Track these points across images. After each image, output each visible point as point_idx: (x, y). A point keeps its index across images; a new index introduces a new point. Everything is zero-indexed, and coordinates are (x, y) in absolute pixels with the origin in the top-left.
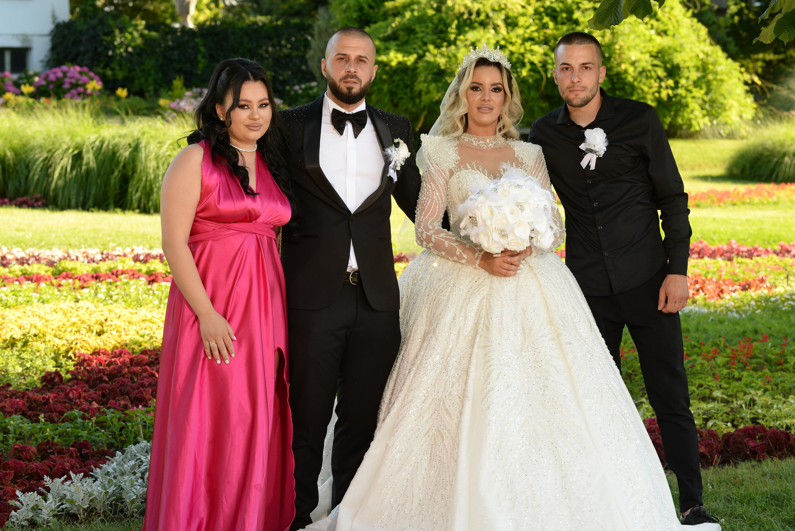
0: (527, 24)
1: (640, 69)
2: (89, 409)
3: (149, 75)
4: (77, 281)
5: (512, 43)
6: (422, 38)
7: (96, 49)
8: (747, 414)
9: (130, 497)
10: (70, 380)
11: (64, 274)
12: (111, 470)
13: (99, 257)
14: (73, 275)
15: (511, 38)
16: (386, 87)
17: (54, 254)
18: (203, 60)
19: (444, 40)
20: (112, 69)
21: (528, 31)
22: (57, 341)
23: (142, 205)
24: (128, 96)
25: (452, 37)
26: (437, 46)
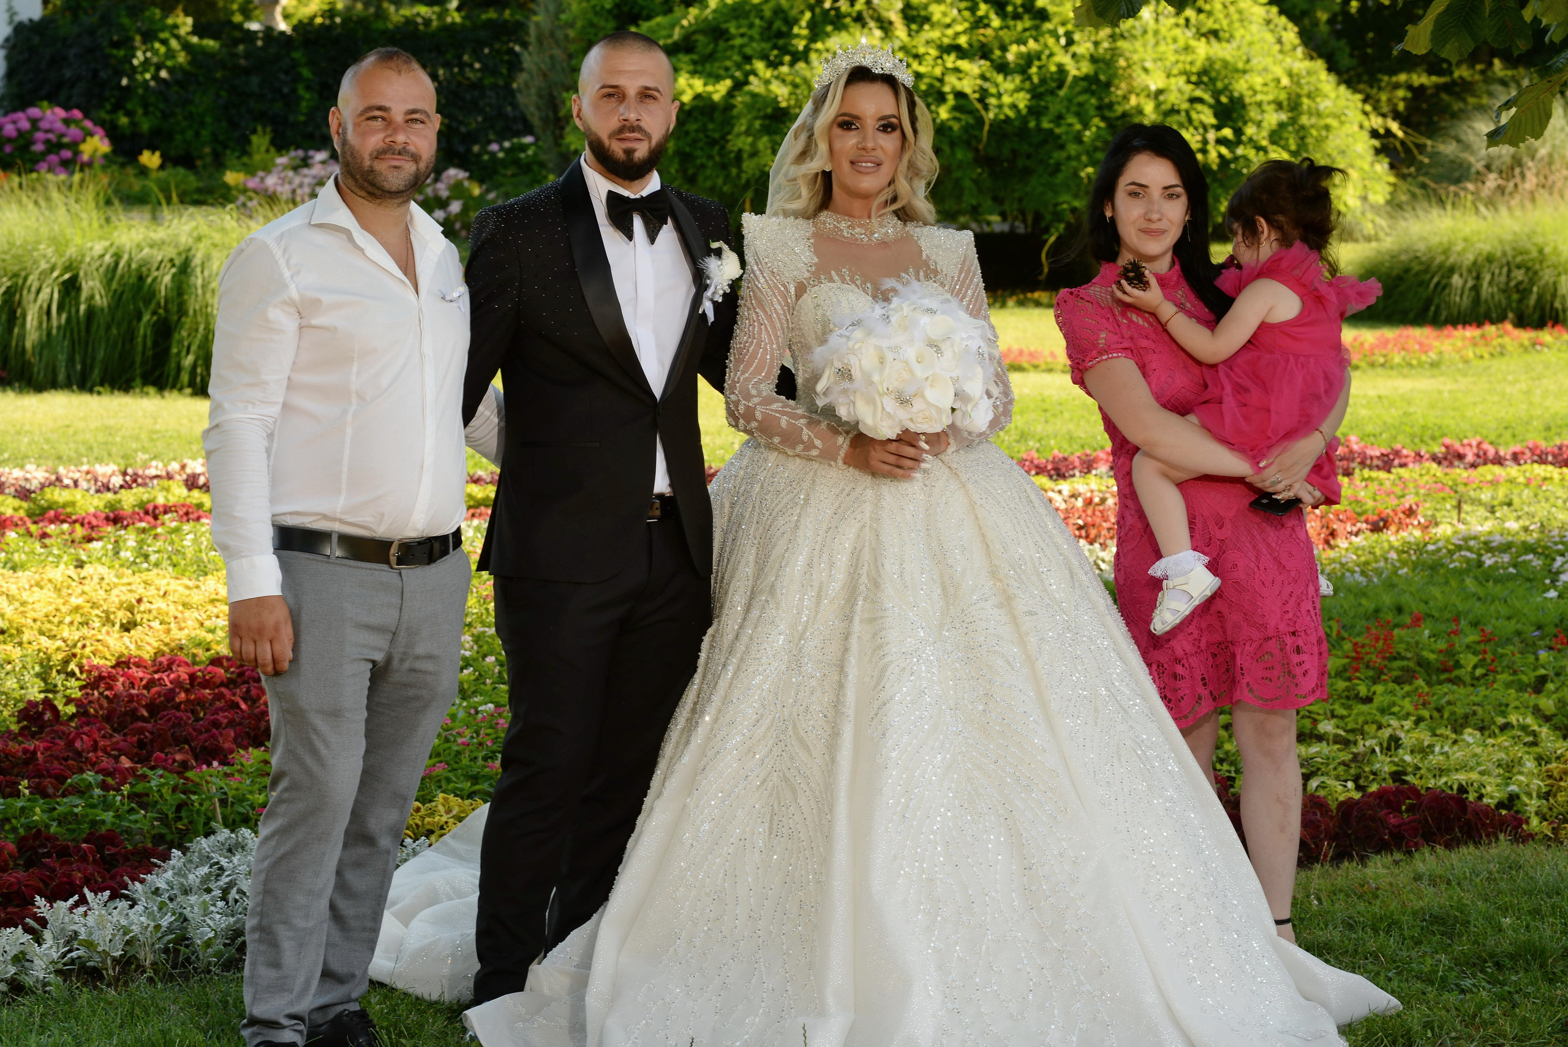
0: (948, 20)
1: (1167, 107)
2: (115, 770)
3: (202, 124)
4: (78, 526)
6: (742, 46)
7: (95, 73)
8: (1384, 765)
9: (202, 934)
10: (73, 716)
11: (52, 513)
12: (162, 885)
13: (117, 481)
14: (69, 516)
15: (916, 47)
17: (28, 476)
18: (307, 96)
19: (784, 50)
20: (129, 114)
21: (950, 32)
22: (45, 642)
23: (198, 379)
24: (162, 167)
25: (801, 44)
26: (772, 62)
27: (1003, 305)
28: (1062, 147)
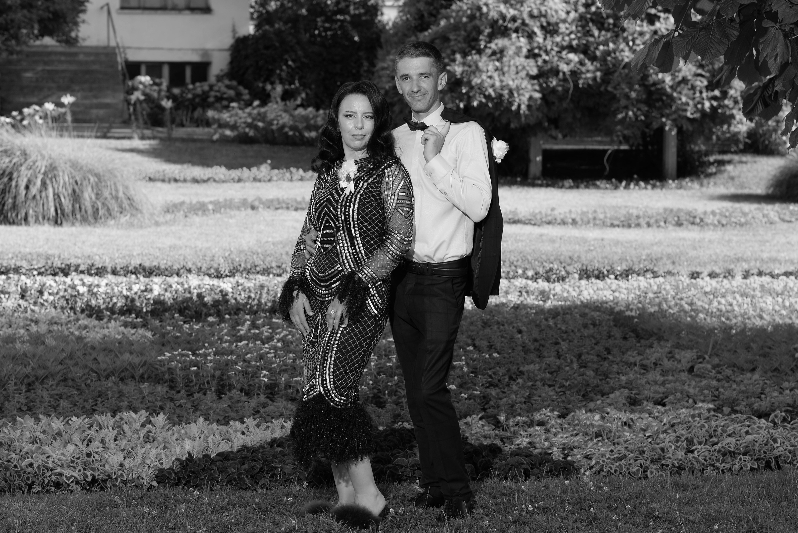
0: (568, 32)
1: (680, 78)
5: (547, 53)
6: (453, 46)
15: (546, 46)
19: (473, 48)
21: (567, 38)
25: (482, 44)
26: (465, 54)
27: (578, 187)
28: (619, 101)
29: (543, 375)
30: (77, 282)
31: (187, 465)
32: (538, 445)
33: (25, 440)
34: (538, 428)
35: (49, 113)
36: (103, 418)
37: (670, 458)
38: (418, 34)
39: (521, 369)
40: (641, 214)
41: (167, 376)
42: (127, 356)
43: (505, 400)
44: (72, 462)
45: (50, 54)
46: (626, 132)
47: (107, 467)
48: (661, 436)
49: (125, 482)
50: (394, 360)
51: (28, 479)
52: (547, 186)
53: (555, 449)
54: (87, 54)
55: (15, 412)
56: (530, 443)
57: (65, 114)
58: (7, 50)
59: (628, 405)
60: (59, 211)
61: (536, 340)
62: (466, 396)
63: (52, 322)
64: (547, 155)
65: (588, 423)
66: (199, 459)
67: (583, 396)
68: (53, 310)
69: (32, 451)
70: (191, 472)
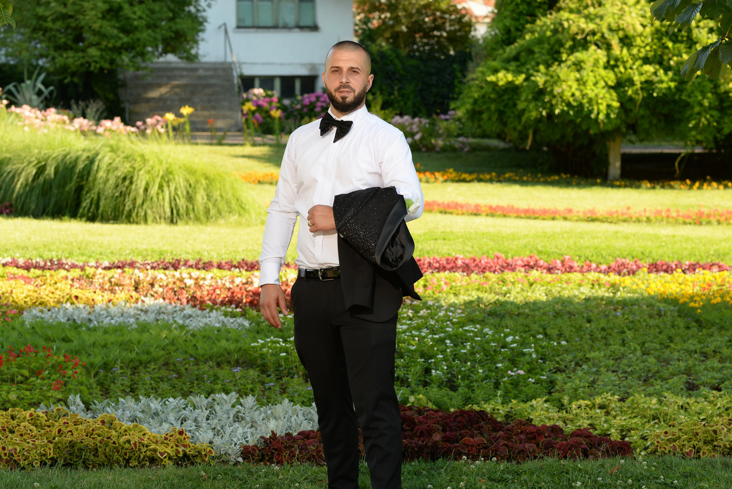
0: (643, 44)
6: (537, 58)
15: (622, 58)
16: (493, 107)
19: (556, 60)
21: (642, 50)
25: (564, 57)
26: (548, 66)
27: (654, 188)
28: (693, 108)
29: (607, 362)
30: (185, 275)
31: (270, 442)
32: (597, 427)
33: (125, 419)
34: (598, 411)
35: (169, 122)
36: (198, 399)
37: (721, 440)
38: (505, 47)
39: (588, 355)
40: (712, 212)
41: (259, 362)
42: (224, 343)
43: (569, 384)
44: (166, 439)
45: (173, 69)
46: (699, 137)
47: (198, 445)
48: (715, 419)
49: (213, 458)
50: (468, 347)
51: (126, 454)
52: (625, 186)
53: (613, 430)
54: (207, 69)
55: (119, 394)
56: (590, 425)
57: (184, 123)
58: (133, 66)
59: (685, 389)
60: (175, 211)
61: (603, 329)
62: (533, 381)
63: (159, 312)
64: (626, 159)
65: (646, 406)
66: (282, 437)
67: (645, 381)
68: (161, 300)
69: (130, 429)
70: (274, 449)
